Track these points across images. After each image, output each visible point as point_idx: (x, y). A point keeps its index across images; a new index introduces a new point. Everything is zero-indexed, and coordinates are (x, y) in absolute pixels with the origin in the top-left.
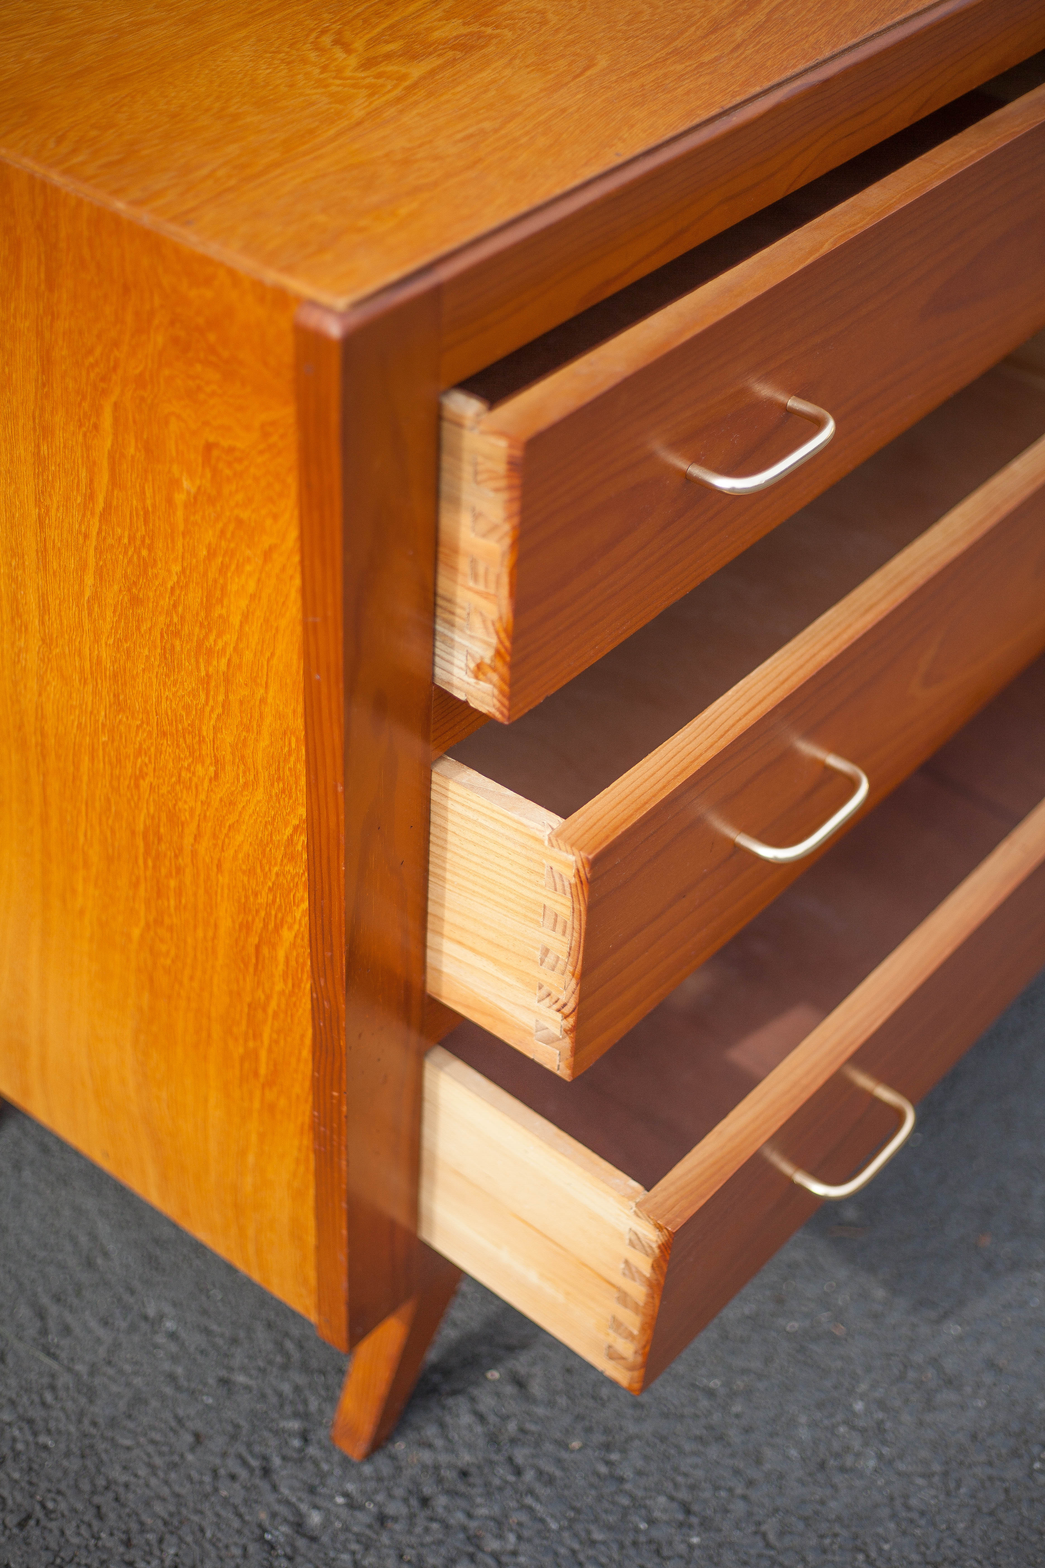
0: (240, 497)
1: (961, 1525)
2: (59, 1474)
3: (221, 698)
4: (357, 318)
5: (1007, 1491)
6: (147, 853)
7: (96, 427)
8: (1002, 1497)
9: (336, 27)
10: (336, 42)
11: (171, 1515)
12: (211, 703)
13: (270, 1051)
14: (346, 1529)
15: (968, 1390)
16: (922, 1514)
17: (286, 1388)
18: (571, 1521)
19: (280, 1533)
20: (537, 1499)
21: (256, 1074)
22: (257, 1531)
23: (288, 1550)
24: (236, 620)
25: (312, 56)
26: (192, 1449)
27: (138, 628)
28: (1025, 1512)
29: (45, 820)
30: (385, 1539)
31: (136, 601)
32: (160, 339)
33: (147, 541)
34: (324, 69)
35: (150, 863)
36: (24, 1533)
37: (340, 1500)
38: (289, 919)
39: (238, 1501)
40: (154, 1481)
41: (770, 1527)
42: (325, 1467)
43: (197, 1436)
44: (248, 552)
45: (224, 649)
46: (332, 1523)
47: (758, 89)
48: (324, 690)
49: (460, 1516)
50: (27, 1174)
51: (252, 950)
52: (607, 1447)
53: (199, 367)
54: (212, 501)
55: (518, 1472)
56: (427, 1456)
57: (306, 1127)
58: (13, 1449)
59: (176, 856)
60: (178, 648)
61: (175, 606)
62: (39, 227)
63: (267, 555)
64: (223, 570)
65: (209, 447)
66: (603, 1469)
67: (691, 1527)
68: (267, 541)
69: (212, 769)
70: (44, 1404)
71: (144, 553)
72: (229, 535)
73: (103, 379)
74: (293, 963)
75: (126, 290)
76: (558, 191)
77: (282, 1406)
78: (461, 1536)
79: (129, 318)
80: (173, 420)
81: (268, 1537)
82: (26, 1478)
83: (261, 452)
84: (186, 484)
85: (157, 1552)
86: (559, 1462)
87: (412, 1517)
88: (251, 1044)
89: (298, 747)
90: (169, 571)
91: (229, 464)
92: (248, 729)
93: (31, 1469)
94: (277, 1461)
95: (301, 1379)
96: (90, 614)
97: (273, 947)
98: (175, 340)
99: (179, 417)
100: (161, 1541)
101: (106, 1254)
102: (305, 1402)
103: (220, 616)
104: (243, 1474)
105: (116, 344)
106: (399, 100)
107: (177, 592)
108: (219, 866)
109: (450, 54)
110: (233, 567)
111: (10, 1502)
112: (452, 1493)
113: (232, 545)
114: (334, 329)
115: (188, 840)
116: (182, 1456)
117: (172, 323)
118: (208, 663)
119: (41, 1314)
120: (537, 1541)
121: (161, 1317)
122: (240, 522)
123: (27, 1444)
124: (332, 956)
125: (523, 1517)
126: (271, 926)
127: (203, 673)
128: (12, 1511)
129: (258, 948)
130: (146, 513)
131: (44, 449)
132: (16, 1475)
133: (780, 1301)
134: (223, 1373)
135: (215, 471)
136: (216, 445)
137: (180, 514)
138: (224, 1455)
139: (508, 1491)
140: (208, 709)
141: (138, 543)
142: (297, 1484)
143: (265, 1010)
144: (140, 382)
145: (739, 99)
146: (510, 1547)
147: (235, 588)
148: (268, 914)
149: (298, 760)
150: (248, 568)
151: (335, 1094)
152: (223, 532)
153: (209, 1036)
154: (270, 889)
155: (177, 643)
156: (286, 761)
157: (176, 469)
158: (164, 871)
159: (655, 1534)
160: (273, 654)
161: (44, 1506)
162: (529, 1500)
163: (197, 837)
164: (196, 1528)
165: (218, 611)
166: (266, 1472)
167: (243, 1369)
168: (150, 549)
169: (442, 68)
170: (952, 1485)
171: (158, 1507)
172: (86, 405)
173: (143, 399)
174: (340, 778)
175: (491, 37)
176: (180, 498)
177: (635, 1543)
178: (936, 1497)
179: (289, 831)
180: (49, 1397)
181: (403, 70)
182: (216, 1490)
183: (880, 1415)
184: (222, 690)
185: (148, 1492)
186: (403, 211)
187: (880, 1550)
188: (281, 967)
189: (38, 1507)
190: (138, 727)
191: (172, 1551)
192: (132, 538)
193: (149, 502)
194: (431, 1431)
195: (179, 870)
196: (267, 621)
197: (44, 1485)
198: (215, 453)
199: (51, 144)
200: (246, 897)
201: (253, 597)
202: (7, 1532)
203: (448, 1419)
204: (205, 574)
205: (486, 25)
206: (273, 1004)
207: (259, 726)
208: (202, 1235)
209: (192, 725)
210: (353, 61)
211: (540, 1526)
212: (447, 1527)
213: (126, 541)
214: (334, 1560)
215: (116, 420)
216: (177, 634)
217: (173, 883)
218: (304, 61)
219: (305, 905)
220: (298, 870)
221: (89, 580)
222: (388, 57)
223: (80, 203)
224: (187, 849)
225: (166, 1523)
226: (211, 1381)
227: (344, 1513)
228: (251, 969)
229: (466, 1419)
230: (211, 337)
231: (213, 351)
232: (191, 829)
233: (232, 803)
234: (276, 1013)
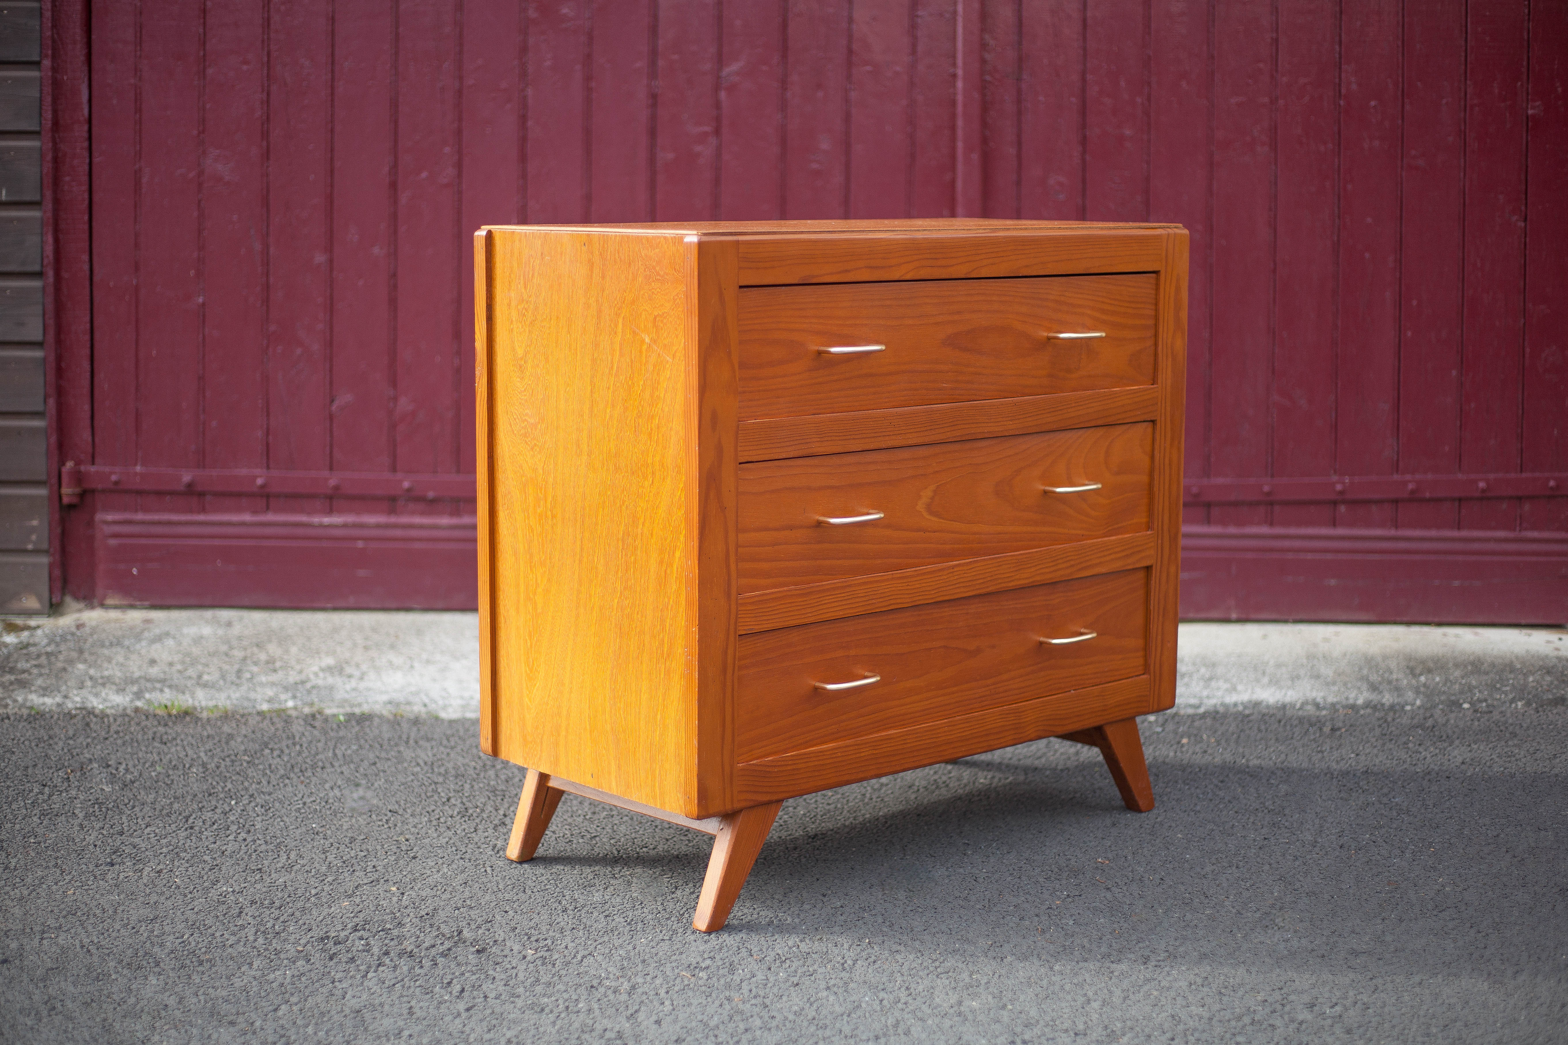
0: (665, 335)
3: (655, 439)
4: (705, 238)
6: (623, 548)
7: (615, 333)
12: (652, 443)
21: (663, 654)
27: (626, 423)
29: (580, 561)
31: (626, 409)
32: (640, 279)
33: (632, 376)
35: (624, 554)
45: (657, 412)
48: (692, 401)
51: (663, 576)
53: (653, 284)
54: (655, 342)
59: (635, 541)
60: (640, 423)
61: (640, 402)
63: (674, 356)
64: (658, 372)
65: (655, 318)
68: (675, 348)
69: (651, 480)
71: (630, 383)
72: (661, 355)
73: (619, 309)
74: (679, 569)
79: (630, 276)
80: (643, 313)
84: (647, 340)
88: (661, 637)
90: (639, 386)
91: (662, 322)
96: (608, 428)
97: (672, 566)
98: (646, 277)
99: (645, 310)
103: (657, 396)
107: (641, 394)
108: (652, 535)
110: (662, 369)
113: (662, 359)
114: (696, 240)
115: (640, 528)
117: (645, 270)
118: (651, 423)
122: (665, 345)
124: (693, 545)
126: (671, 554)
127: (649, 430)
129: (666, 572)
130: (632, 363)
131: (596, 355)
135: (657, 328)
136: (658, 316)
137: (644, 355)
140: (650, 447)
141: (628, 379)
144: (633, 302)
148: (670, 548)
151: (694, 629)
153: (644, 646)
157: (643, 336)
158: (629, 554)
163: (644, 524)
165: (657, 393)
168: (633, 379)
172: (612, 325)
173: (633, 310)
176: (644, 348)
184: (656, 434)
190: (623, 477)
192: (626, 379)
193: (633, 357)
195: (636, 548)
196: (673, 388)
198: (657, 319)
200: (662, 545)
201: (669, 379)
204: (652, 379)
206: (671, 603)
207: (669, 444)
209: (644, 461)
213: (623, 381)
215: (623, 324)
216: (640, 416)
217: (633, 558)
220: (682, 513)
221: (609, 410)
224: (639, 532)
228: (663, 588)
230: (658, 269)
231: (658, 274)
232: (642, 520)
233: (658, 493)
234: (672, 606)
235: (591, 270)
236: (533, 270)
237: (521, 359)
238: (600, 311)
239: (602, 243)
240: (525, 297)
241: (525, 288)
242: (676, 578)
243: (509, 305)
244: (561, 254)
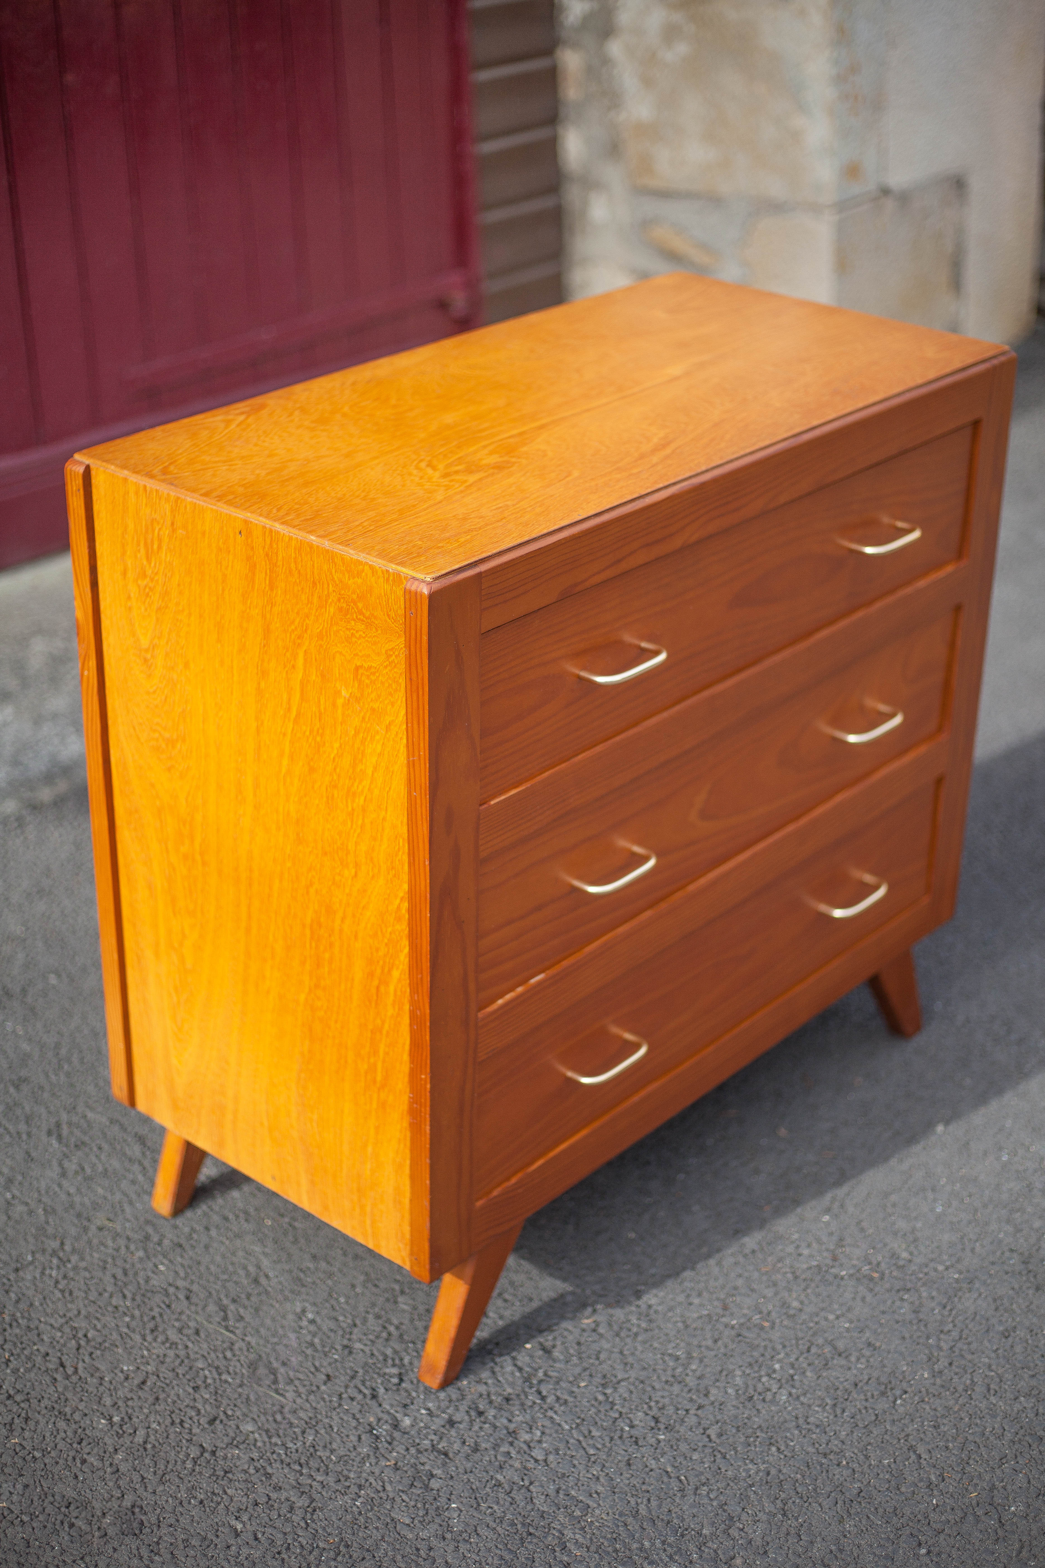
0: (373, 696)
1: (844, 1433)
2: (236, 1396)
3: (360, 822)
4: (437, 586)
5: (876, 1415)
6: (312, 938)
7: (293, 667)
8: (873, 1418)
9: (429, 458)
10: (428, 466)
11: (311, 1418)
12: (354, 826)
13: (384, 1061)
14: (427, 1427)
15: (853, 1359)
16: (817, 1426)
17: (389, 1352)
18: (578, 1425)
19: (383, 1430)
20: (556, 1412)
21: (375, 1081)
22: (368, 1428)
23: (388, 1438)
24: (369, 771)
25: (415, 472)
26: (325, 1383)
27: (313, 787)
28: (888, 1427)
29: (248, 930)
30: (453, 1432)
31: (312, 770)
32: (332, 610)
33: (321, 731)
34: (421, 478)
35: (314, 945)
36: (213, 1427)
37: (423, 1411)
38: (397, 962)
39: (356, 1411)
40: (299, 1401)
41: (713, 1432)
42: (414, 1394)
43: (328, 1376)
44: (378, 728)
45: (362, 791)
46: (417, 1424)
47: (661, 485)
48: (418, 801)
49: (505, 1421)
50: (213, 1233)
51: (374, 991)
52: (604, 1386)
53: (353, 623)
54: (358, 700)
55: (543, 1398)
56: (482, 1389)
57: (405, 1113)
58: (205, 1382)
59: (330, 936)
60: (336, 795)
61: (335, 769)
62: (267, 555)
63: (388, 728)
64: (363, 742)
65: (357, 668)
66: (601, 1398)
67: (659, 1429)
68: (388, 719)
69: (353, 871)
70: (225, 1358)
71: (318, 739)
72: (367, 720)
73: (299, 638)
74: (399, 993)
75: (314, 583)
76: (545, 531)
77: (385, 1360)
78: (505, 1432)
79: (315, 600)
80: (338, 655)
81: (375, 1432)
82: (214, 1397)
83: (386, 667)
84: (344, 693)
85: (301, 1438)
86: (571, 1393)
87: (472, 1422)
88: (372, 1060)
89: (404, 845)
90: (332, 748)
91: (368, 677)
92: (375, 839)
93: (216, 1393)
94: (381, 1391)
95: (398, 1347)
96: (284, 784)
97: (387, 984)
98: (340, 609)
99: (341, 653)
100: (303, 1432)
101: (267, 1276)
102: (401, 1359)
103: (361, 770)
104: (360, 1397)
105: (307, 616)
106: (462, 492)
107: (337, 760)
108: (356, 937)
109: (491, 471)
110: (369, 738)
111: (203, 1411)
112: (500, 1409)
113: (369, 725)
114: (426, 591)
115: (338, 922)
116: (318, 1387)
117: (339, 600)
118: (353, 801)
119: (224, 1309)
120: (554, 1435)
121: (304, 1311)
122: (373, 710)
123: (214, 1379)
124: (422, 978)
125: (547, 1423)
126: (386, 970)
127: (350, 809)
128: (204, 1416)
129: (378, 988)
130: (320, 714)
131: (263, 685)
132: (207, 1396)
133: (725, 1308)
134: (345, 1342)
135: (360, 682)
136: (361, 667)
137: (340, 711)
138: (347, 1387)
139: (537, 1408)
140: (352, 831)
141: (315, 733)
142: (395, 1403)
143: (381, 1032)
144: (320, 636)
145: (649, 490)
146: (536, 1438)
147: (369, 751)
148: (384, 962)
149: (403, 853)
150: (377, 737)
151: (423, 1077)
152: (364, 718)
153: (346, 1062)
154: (386, 944)
155: (336, 792)
156: (397, 855)
157: (338, 685)
158: (322, 948)
159: (634, 1432)
160: (390, 788)
161: (225, 1413)
162: (550, 1413)
163: (343, 920)
164: (327, 1426)
165: (360, 767)
166: (374, 1397)
167: (360, 1340)
168: (322, 736)
169: (486, 477)
170: (839, 1411)
171: (302, 1414)
172: (288, 654)
173: (321, 646)
174: (427, 856)
175: (514, 463)
176: (340, 701)
177: (621, 1437)
178: (828, 1417)
179: (398, 901)
180: (229, 1354)
181: (465, 478)
182: (340, 1405)
183: (791, 1372)
184: (361, 817)
185: (295, 1406)
186: (462, 540)
187: (787, 1446)
188: (392, 998)
189: (221, 1414)
190: (310, 852)
191: (311, 1438)
192: (311, 731)
193: (322, 707)
194: (485, 1375)
195: (331, 945)
196: (387, 768)
197: (225, 1402)
198: (361, 671)
199: (274, 511)
200: (372, 953)
201: (380, 755)
202: (201, 1427)
203: (497, 1369)
204: (353, 745)
205: (513, 457)
206: (386, 1027)
207: (382, 836)
208: (336, 1223)
209: (342, 844)
210: (437, 474)
211: (556, 1427)
212: (495, 1427)
213: (308, 733)
214: (418, 1444)
215: (305, 660)
216: (335, 787)
217: (327, 955)
218: (410, 474)
219: (406, 950)
220: (403, 927)
221: (285, 762)
222: (457, 472)
223: (291, 538)
224: (337, 929)
225: (306, 1423)
226: (339, 1347)
227: (427, 1419)
228: (373, 1005)
229: (509, 1368)
230: (360, 605)
231: (361, 613)
232: (339, 915)
233: (365, 891)
234: (388, 1032)
235: (253, 568)
236: (160, 540)
237: (147, 650)
238: (267, 631)
239: (268, 541)
240: (149, 572)
241: (148, 559)
242: (394, 1001)
243: (124, 573)
244: (204, 534)
